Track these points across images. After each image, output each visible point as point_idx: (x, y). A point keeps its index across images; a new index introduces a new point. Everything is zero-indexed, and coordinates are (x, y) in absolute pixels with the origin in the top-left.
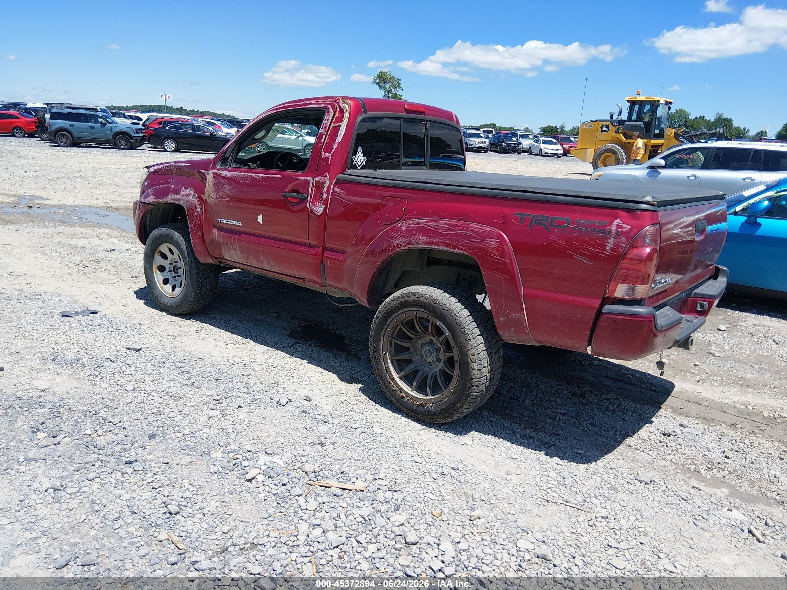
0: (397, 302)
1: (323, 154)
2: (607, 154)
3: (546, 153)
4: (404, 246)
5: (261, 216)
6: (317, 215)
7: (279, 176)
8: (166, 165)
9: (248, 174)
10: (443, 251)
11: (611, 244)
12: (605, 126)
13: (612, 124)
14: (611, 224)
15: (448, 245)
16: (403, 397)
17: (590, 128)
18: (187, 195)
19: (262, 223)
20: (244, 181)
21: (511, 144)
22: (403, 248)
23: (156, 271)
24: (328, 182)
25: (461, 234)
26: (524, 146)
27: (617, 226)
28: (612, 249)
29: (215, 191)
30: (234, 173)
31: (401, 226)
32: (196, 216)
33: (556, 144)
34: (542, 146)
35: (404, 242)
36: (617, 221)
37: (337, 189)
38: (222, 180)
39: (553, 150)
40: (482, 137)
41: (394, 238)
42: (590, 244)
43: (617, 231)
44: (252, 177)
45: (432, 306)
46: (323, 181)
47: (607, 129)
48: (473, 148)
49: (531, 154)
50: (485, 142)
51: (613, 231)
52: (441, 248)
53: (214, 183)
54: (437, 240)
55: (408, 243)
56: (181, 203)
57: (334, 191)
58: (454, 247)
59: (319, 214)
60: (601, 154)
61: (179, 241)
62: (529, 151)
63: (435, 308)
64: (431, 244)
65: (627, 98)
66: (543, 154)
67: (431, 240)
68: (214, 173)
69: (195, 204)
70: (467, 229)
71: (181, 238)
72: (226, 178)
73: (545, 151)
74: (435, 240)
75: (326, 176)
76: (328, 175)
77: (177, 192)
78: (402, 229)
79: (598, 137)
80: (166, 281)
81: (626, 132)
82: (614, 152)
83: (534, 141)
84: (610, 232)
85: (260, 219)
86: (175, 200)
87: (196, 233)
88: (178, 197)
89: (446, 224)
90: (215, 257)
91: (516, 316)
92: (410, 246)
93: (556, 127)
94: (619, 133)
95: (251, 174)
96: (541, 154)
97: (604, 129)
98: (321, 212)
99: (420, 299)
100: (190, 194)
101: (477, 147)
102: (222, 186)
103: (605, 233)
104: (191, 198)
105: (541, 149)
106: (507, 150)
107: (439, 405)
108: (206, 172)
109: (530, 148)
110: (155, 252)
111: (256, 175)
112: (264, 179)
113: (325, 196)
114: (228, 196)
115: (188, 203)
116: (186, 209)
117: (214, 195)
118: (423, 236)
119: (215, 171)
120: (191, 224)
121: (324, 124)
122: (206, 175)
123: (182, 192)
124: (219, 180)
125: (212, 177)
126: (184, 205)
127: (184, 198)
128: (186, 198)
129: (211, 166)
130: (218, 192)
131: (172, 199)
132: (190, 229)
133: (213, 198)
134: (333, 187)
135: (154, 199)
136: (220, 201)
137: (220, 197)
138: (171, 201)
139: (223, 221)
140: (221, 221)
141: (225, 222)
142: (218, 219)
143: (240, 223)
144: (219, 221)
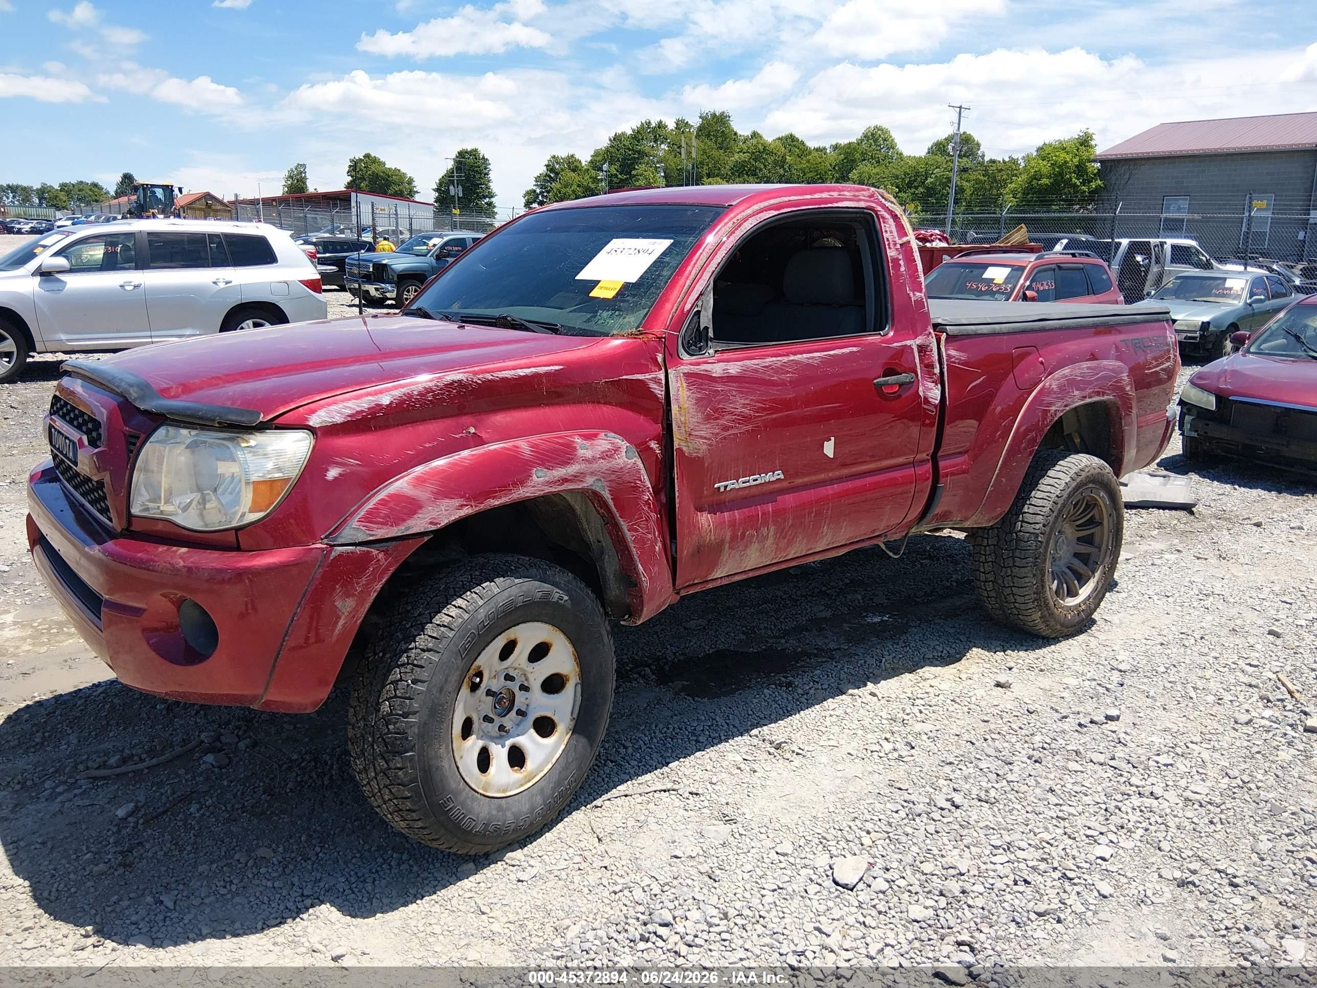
1: (911, 295)
4: (1061, 411)
5: (832, 440)
6: (934, 406)
7: (855, 349)
8: (418, 387)
9: (785, 359)
11: (1172, 355)
15: (1098, 394)
16: (1066, 615)
18: (608, 455)
19: (832, 457)
20: (783, 376)
22: (1061, 414)
24: (935, 344)
25: (1102, 376)
29: (708, 418)
30: (748, 363)
31: (1050, 385)
35: (1059, 406)
37: (953, 352)
38: (719, 387)
41: (1050, 404)
44: (796, 363)
46: (927, 341)
52: (1094, 400)
53: (699, 400)
55: (1064, 406)
56: (588, 482)
57: (948, 356)
58: (1103, 394)
59: (936, 402)
64: (1086, 397)
67: (1083, 393)
68: (688, 375)
69: (638, 471)
70: (1105, 369)
72: (729, 379)
74: (1088, 391)
75: (929, 334)
76: (932, 331)
77: (565, 455)
80: (484, 761)
85: (829, 449)
86: (565, 480)
87: (652, 546)
88: (572, 469)
89: (1088, 368)
92: (1067, 408)
95: (792, 358)
98: (938, 398)
100: (617, 449)
102: (727, 400)
104: (622, 459)
108: (648, 376)
111: (805, 356)
112: (824, 362)
113: (937, 370)
114: (746, 419)
115: (613, 477)
116: (607, 495)
117: (705, 430)
118: (1077, 390)
119: (685, 369)
120: (636, 530)
121: (888, 240)
122: (653, 385)
123: (581, 452)
124: (710, 390)
125: (685, 385)
126: (597, 488)
127: (595, 466)
128: (604, 465)
129: (660, 358)
130: (717, 418)
131: (549, 483)
132: (632, 545)
133: (702, 437)
134: (946, 350)
135: (462, 506)
136: (725, 438)
137: (726, 428)
138: (548, 490)
139: (731, 484)
140: (726, 487)
141: (737, 486)
142: (716, 486)
143: (778, 474)
144: (722, 489)
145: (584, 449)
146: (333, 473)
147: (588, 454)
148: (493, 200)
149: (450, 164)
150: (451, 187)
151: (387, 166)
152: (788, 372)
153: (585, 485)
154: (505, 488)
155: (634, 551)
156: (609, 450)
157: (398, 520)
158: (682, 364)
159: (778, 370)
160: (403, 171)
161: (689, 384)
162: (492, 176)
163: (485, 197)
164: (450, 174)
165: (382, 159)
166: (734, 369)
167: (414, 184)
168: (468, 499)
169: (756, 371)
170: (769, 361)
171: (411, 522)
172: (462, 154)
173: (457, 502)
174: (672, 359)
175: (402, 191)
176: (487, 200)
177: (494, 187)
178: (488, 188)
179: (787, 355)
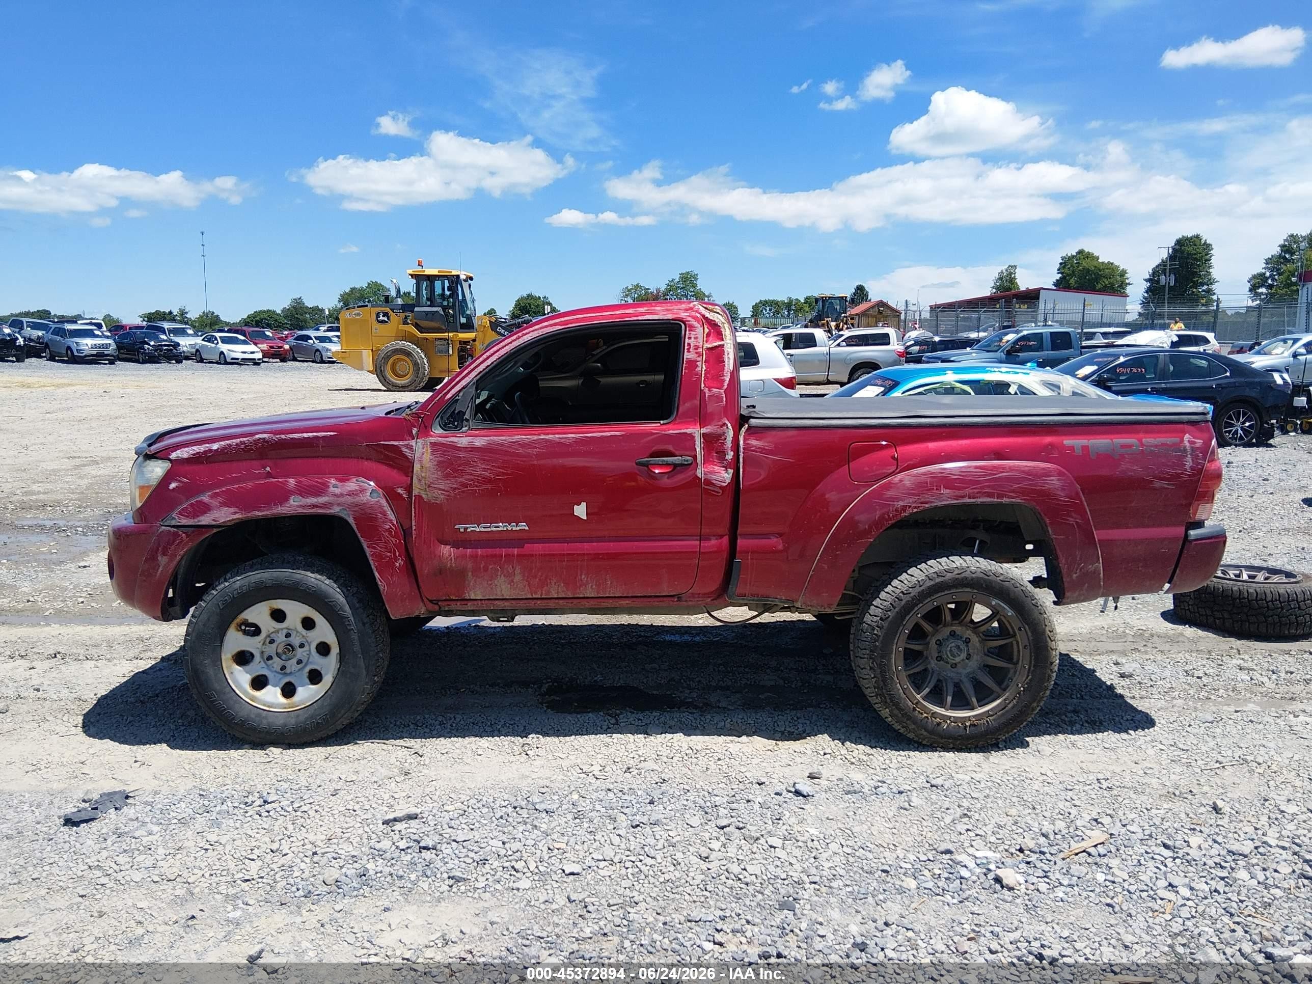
0: (922, 588)
1: (706, 390)
2: (398, 356)
3: (233, 359)
4: (915, 508)
5: (584, 504)
6: (721, 487)
7: (618, 434)
8: (238, 440)
9: (535, 437)
10: (983, 505)
11: (1189, 462)
12: (381, 315)
13: (392, 310)
14: (1182, 441)
15: (990, 495)
16: (939, 724)
17: (358, 317)
18: (352, 493)
19: (585, 518)
20: (529, 450)
21: (162, 345)
22: (915, 510)
23: (228, 667)
24: (730, 434)
25: (1006, 477)
26: (185, 349)
27: (1190, 442)
28: (1192, 468)
29: (447, 476)
31: (901, 481)
32: (389, 531)
33: (244, 342)
34: (224, 348)
35: (914, 502)
36: (1187, 437)
37: (753, 442)
38: (463, 455)
39: (245, 353)
40: (98, 336)
41: (897, 499)
42: (1168, 466)
43: (1192, 448)
44: (546, 441)
45: (985, 580)
46: (719, 431)
47: (385, 319)
48: (86, 356)
49: (201, 360)
50: (108, 345)
51: (1188, 448)
52: (979, 500)
53: (439, 463)
54: (971, 491)
55: (922, 503)
56: (335, 510)
57: (746, 444)
58: (1000, 496)
59: (724, 484)
60: (387, 357)
61: (323, 586)
62: (198, 357)
63: (991, 582)
64: (963, 497)
65: (411, 272)
66: (229, 360)
67: (961, 493)
68: (433, 444)
69: (381, 507)
71: (327, 582)
72: (472, 449)
73: (230, 356)
74: (967, 491)
75: (725, 424)
76: (727, 422)
77: (320, 490)
78: (904, 485)
79: (374, 331)
80: (259, 683)
81: (418, 322)
82: (408, 354)
83: (203, 340)
84: (1185, 450)
85: (580, 511)
86: (315, 506)
87: (391, 563)
88: (323, 500)
90: (431, 601)
91: (1091, 568)
92: (927, 506)
93: (170, 313)
94: (408, 324)
95: (542, 437)
96: (223, 360)
97: (381, 318)
98: (728, 481)
99: (963, 575)
100: (363, 491)
101: (92, 355)
102: (468, 464)
103: (1180, 451)
104: (366, 498)
105: (222, 353)
106: (155, 356)
107: (1003, 715)
108: (401, 443)
109: (197, 351)
110: (228, 627)
111: (557, 436)
112: (578, 442)
113: (730, 455)
114: (488, 481)
115: (356, 509)
116: (351, 521)
117: (444, 485)
118: (946, 488)
119: (432, 440)
120: (374, 548)
121: (689, 344)
122: (404, 450)
123: (332, 489)
124: (452, 456)
125: (429, 451)
126: (343, 515)
127: (341, 500)
128: (349, 499)
129: (415, 431)
130: (456, 477)
131: (302, 507)
132: (370, 559)
133: (440, 489)
134: (745, 440)
135: (235, 513)
136: (463, 492)
137: (465, 485)
138: (300, 510)
139: (471, 528)
140: (466, 529)
141: (478, 530)
142: (457, 526)
143: (523, 526)
144: (462, 530)
145: (335, 487)
146: (173, 485)
147: (337, 491)
148: (1213, 287)
149: (1164, 255)
150: (1163, 277)
151: (1100, 260)
152: (536, 448)
153: (332, 511)
154: (267, 504)
155: (372, 562)
156: (356, 490)
157: (195, 516)
158: (431, 436)
159: (523, 445)
160: (1116, 263)
161: (433, 452)
162: (1213, 261)
163: (1202, 284)
164: (1163, 264)
165: (1096, 254)
166: (479, 442)
167: (1127, 276)
168: (240, 509)
169: (502, 445)
170: (517, 438)
171: (201, 518)
172: (1180, 242)
173: (232, 510)
174: (425, 430)
175: (1112, 285)
176: (1205, 287)
177: (1215, 273)
178: (1209, 273)
179: (539, 435)
